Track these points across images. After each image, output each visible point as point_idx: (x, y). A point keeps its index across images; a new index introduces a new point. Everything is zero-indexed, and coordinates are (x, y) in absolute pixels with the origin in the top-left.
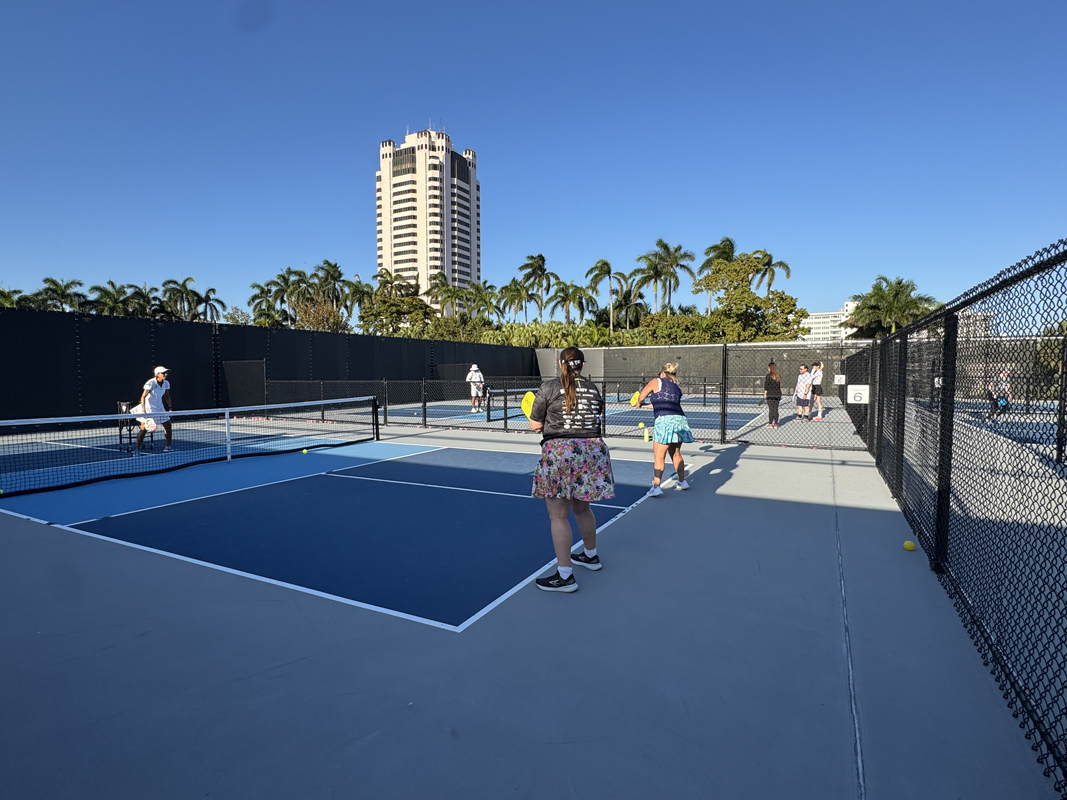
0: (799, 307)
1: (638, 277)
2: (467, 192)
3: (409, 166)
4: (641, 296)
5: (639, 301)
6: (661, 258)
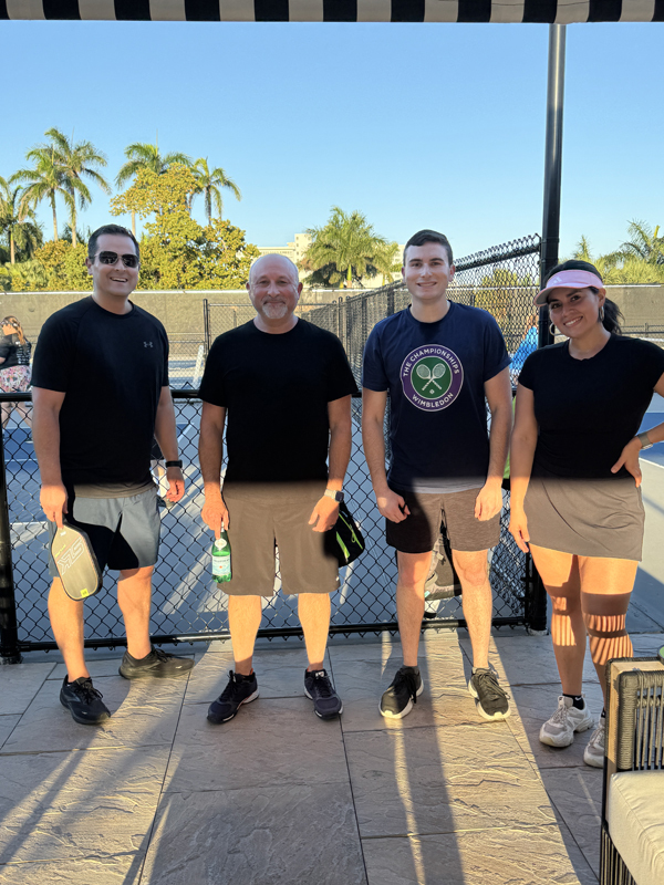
0: (248, 242)
1: (25, 183)
4: (30, 213)
5: (27, 220)
6: (58, 157)
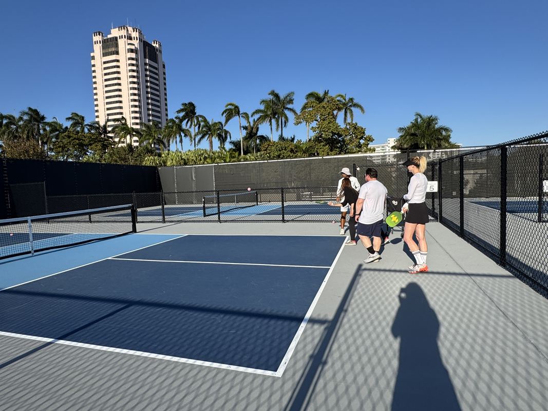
2: (156, 69)
3: (113, 49)
6: (274, 103)
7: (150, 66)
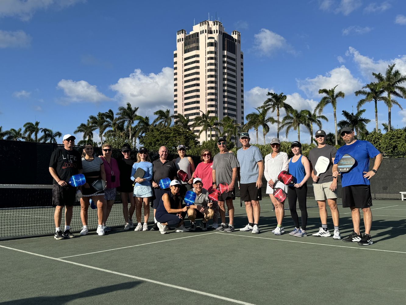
2: (234, 60)
7: (228, 57)
